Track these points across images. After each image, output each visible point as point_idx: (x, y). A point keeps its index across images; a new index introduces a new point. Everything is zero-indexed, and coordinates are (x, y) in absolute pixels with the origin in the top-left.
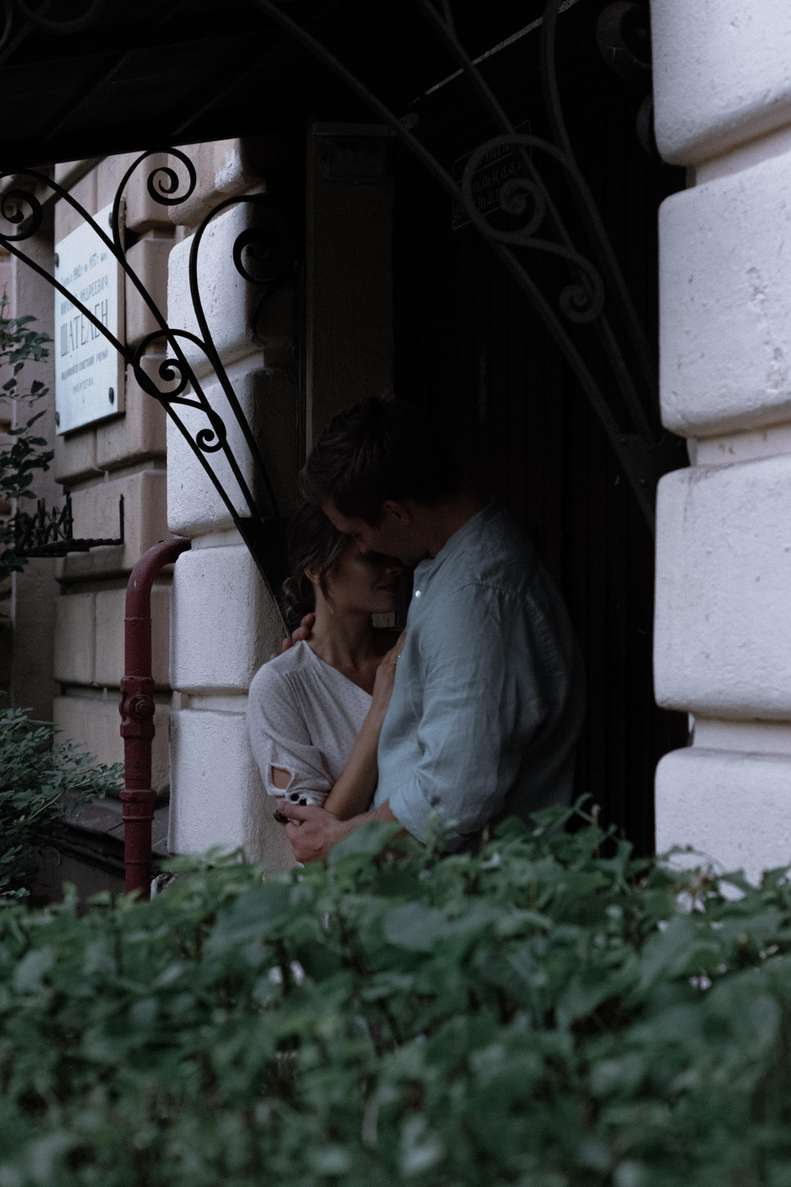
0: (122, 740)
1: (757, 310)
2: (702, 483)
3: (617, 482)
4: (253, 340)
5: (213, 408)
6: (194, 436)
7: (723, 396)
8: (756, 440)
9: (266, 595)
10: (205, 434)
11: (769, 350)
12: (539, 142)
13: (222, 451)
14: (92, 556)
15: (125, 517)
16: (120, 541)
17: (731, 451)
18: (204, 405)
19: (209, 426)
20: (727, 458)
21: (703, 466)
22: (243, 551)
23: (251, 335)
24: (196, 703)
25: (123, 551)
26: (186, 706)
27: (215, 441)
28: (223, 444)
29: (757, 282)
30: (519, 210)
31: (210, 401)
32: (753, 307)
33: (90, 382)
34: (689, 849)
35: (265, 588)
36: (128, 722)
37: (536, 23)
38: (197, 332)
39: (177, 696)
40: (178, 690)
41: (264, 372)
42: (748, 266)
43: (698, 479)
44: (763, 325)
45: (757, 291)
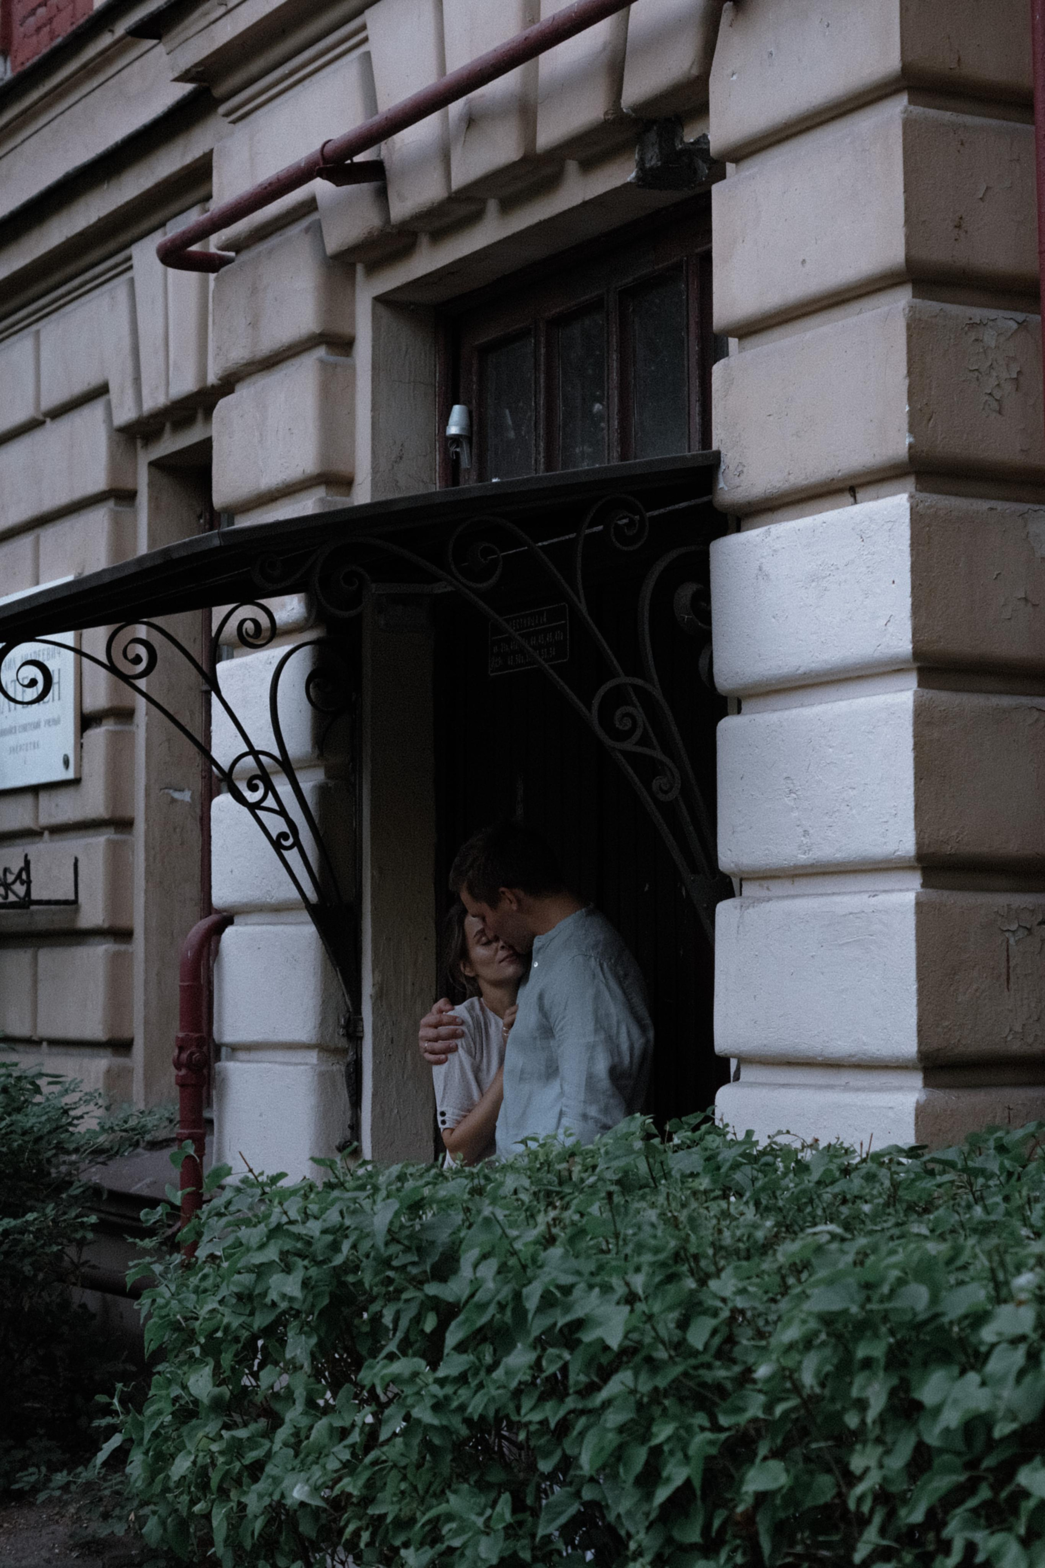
0: (178, 1088)
1: (792, 803)
2: (751, 910)
3: (646, 889)
4: (318, 758)
5: (291, 816)
6: (274, 837)
7: (766, 855)
8: (787, 883)
9: (329, 967)
10: (283, 836)
11: (800, 830)
12: (639, 682)
13: (295, 849)
14: (32, 914)
15: (79, 878)
16: (75, 902)
17: (768, 889)
18: (282, 812)
19: (286, 829)
20: (764, 893)
21: (748, 897)
22: (309, 930)
23: (317, 752)
24: (241, 1055)
25: (77, 911)
26: (231, 1058)
27: (291, 841)
28: (297, 844)
29: (791, 786)
30: (626, 728)
31: (287, 809)
32: (789, 801)
33: (36, 745)
34: (788, 1132)
35: (328, 962)
36: (183, 1072)
37: (572, 536)
38: (276, 752)
39: (224, 1051)
40: (227, 1045)
41: (327, 784)
42: (785, 775)
43: (748, 908)
44: (795, 814)
45: (791, 791)
